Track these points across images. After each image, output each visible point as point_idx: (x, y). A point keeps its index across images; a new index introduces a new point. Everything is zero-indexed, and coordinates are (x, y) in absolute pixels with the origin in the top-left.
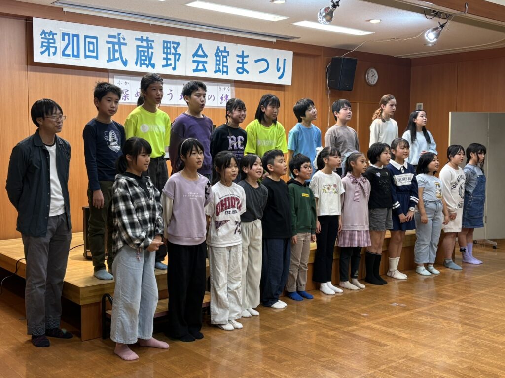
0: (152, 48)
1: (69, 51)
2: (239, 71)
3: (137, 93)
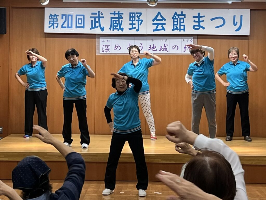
0: (122, 18)
1: (65, 25)
2: (196, 27)
3: (116, 47)
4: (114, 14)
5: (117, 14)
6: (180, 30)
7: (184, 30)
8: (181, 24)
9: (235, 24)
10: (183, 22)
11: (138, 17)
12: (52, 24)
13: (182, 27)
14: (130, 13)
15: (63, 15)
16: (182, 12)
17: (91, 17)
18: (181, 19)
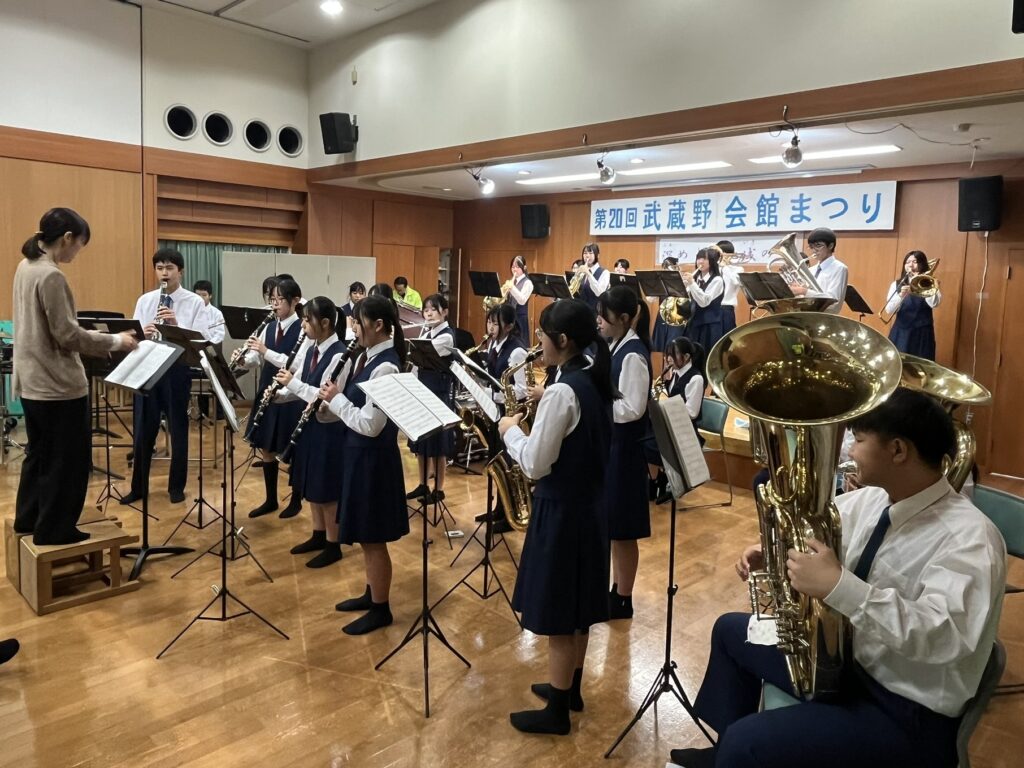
0: (683, 209)
1: (614, 224)
2: (795, 219)
4: (674, 203)
5: (677, 203)
6: (770, 223)
7: (775, 223)
8: (772, 214)
9: (866, 210)
10: (774, 211)
11: (706, 207)
12: (599, 224)
13: (772, 220)
14: (695, 201)
15: (611, 210)
16: (773, 195)
17: (645, 211)
18: (770, 205)
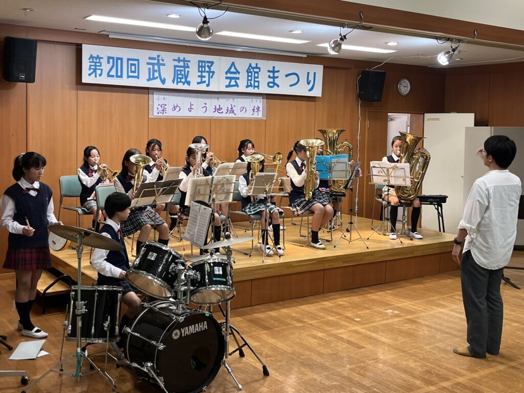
0: (188, 67)
1: (113, 73)
2: (270, 85)
3: (174, 107)
4: (179, 60)
5: (182, 61)
7: (258, 87)
8: (256, 80)
9: (308, 83)
10: (258, 78)
11: (209, 67)
12: (94, 70)
13: (256, 84)
14: (199, 61)
15: (109, 58)
16: (257, 64)
17: (148, 64)
18: (255, 72)
